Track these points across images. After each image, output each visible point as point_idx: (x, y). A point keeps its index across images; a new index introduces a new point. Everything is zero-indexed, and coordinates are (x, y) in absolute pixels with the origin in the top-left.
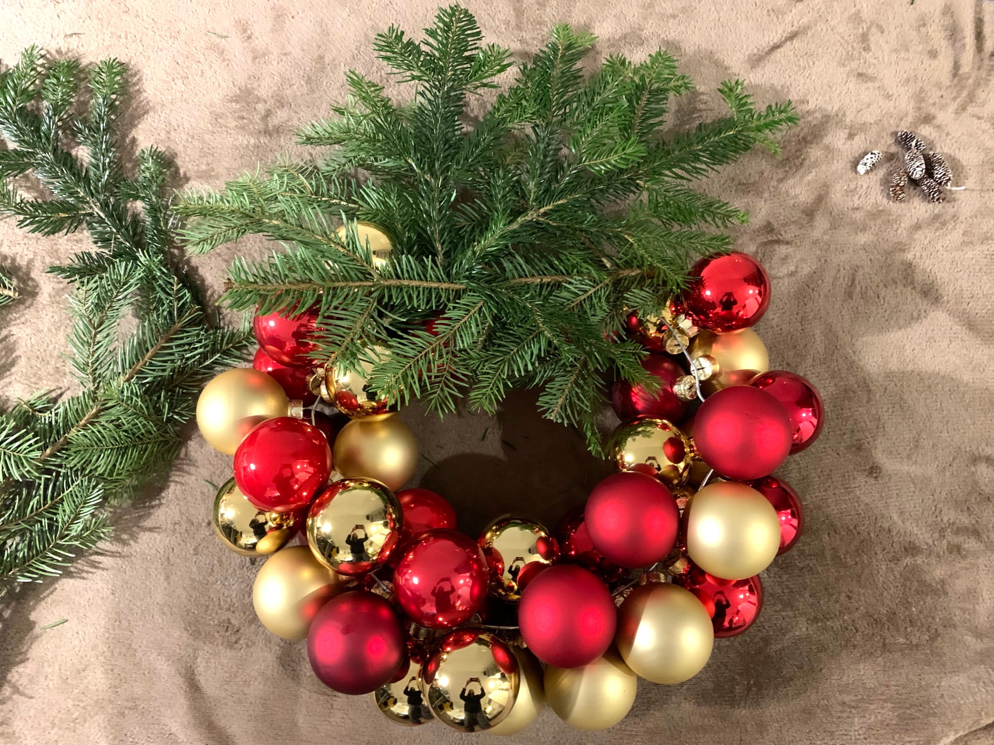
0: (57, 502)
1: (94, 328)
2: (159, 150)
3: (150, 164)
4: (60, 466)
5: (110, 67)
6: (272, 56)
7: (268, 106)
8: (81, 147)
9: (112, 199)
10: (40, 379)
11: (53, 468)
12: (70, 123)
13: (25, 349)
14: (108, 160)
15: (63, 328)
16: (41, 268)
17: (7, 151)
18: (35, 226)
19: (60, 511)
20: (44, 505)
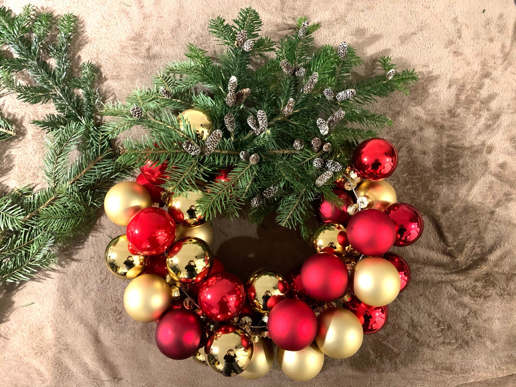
0: (30, 243)
1: (57, 155)
2: (92, 63)
3: (87, 70)
4: (33, 224)
5: (69, 18)
6: (153, 18)
7: (150, 44)
8: (52, 59)
9: (66, 87)
10: (25, 178)
11: (30, 225)
12: (47, 46)
13: (18, 162)
14: (65, 67)
15: (38, 152)
16: (28, 121)
17: (13, 59)
18: (26, 99)
19: (32, 248)
20: (24, 244)
